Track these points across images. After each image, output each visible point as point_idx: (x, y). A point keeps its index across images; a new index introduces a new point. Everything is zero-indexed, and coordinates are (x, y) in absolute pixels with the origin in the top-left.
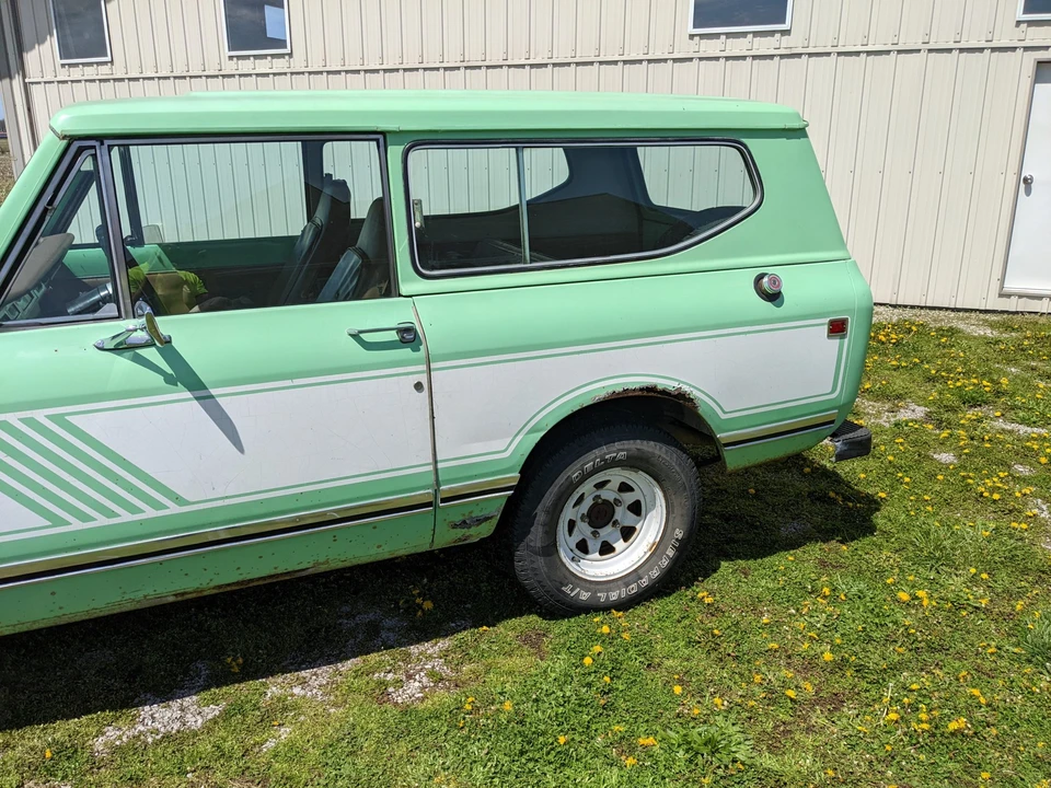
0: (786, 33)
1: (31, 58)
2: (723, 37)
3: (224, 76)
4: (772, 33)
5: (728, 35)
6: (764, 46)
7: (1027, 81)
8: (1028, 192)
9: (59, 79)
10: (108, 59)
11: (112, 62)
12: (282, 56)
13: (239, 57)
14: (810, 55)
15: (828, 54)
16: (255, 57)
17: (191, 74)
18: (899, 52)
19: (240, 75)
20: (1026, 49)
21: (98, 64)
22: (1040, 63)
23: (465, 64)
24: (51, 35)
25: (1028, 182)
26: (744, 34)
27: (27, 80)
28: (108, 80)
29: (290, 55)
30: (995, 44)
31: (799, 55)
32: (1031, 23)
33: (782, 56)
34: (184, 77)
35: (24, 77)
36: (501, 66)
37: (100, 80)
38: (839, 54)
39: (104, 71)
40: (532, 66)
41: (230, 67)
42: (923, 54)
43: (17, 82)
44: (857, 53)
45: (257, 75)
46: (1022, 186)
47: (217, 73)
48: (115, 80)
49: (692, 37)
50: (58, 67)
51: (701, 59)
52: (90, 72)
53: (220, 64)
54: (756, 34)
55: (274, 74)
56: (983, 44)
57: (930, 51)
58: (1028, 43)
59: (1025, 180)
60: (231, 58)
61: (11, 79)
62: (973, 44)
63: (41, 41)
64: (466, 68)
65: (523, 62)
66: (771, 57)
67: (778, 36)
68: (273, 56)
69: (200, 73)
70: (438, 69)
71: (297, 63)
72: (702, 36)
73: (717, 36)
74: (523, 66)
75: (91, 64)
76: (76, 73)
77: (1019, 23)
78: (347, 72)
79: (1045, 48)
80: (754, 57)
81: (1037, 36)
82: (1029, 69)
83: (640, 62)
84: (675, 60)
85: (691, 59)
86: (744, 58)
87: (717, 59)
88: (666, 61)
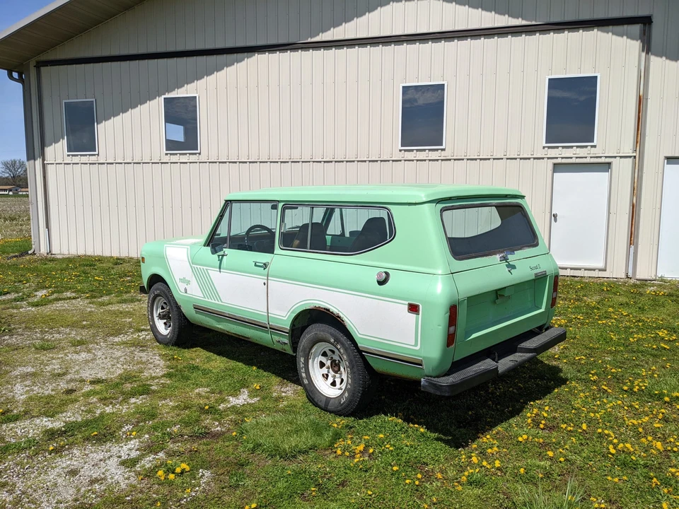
0: (443, 150)
1: (49, 151)
2: (415, 151)
3: (162, 163)
4: (437, 150)
5: (417, 150)
6: (434, 155)
7: (550, 172)
8: (556, 221)
9: (65, 162)
10: (97, 153)
11: (98, 155)
12: (195, 154)
13: (171, 154)
14: (455, 160)
15: (463, 159)
16: (180, 154)
17: (143, 161)
18: (494, 159)
19: (171, 163)
20: (548, 158)
21: (90, 155)
22: (555, 164)
24: (63, 139)
25: (555, 216)
26: (425, 150)
27: (45, 162)
28: (95, 164)
29: (200, 154)
30: (535, 156)
31: (450, 160)
32: (549, 147)
33: (442, 160)
34: (140, 163)
35: (44, 160)
37: (90, 164)
38: (468, 159)
39: (93, 159)
40: (325, 162)
41: (166, 159)
42: (504, 160)
43: (38, 162)
44: (476, 159)
45: (181, 163)
46: (553, 218)
47: (158, 161)
48: (99, 164)
49: (400, 151)
50: (66, 156)
51: (405, 160)
52: (84, 159)
53: (160, 157)
54: (430, 150)
55: (190, 163)
56: (530, 156)
57: (507, 159)
58: (548, 156)
59: (554, 215)
60: (167, 154)
61: (35, 160)
62: (526, 156)
63: (56, 141)
64: (292, 162)
65: (320, 160)
66: (437, 160)
67: (440, 151)
68: (190, 154)
69: (149, 161)
70: (277, 162)
71: (203, 158)
72: (405, 150)
73: (412, 150)
75: (86, 155)
76: (76, 160)
77: (544, 147)
78: (230, 162)
79: (557, 158)
80: (430, 160)
81: (552, 153)
82: (550, 167)
83: (377, 161)
84: (393, 161)
85: (401, 161)
86: (425, 160)
87: (413, 161)
88: (389, 161)
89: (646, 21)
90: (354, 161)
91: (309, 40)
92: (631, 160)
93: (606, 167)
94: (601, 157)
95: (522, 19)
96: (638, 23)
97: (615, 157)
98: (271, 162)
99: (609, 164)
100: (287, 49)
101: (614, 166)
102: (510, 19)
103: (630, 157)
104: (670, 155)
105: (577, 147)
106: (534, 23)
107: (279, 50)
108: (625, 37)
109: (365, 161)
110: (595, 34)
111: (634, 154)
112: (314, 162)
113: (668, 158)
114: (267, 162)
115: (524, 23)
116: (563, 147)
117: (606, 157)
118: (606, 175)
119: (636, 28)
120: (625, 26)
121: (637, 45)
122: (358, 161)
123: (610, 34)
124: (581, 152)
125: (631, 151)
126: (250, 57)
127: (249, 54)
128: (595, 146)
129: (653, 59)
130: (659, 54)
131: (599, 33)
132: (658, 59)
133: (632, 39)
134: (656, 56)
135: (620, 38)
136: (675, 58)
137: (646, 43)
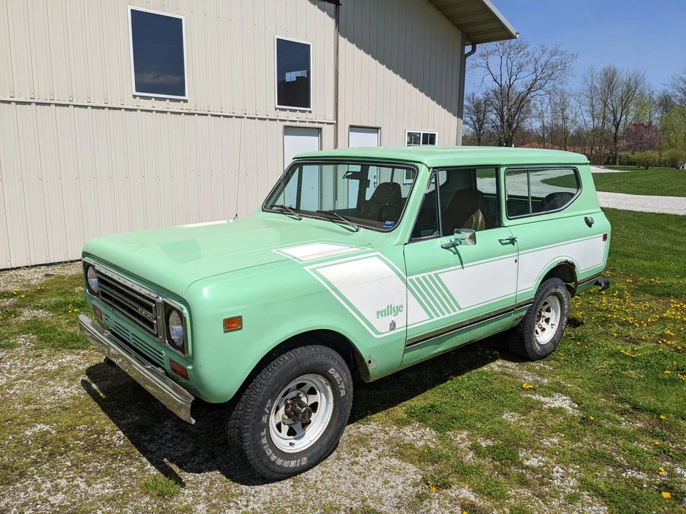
0: (185, 101)
2: (153, 99)
4: (179, 100)
5: (156, 99)
6: (176, 107)
7: (281, 134)
14: (199, 114)
15: (206, 115)
20: (280, 120)
22: (285, 127)
26: (164, 99)
30: (269, 117)
31: (194, 114)
32: (281, 109)
33: (186, 114)
38: (212, 115)
40: (17, 103)
49: (135, 97)
51: (142, 110)
54: (171, 100)
56: (266, 117)
57: (248, 118)
58: (280, 118)
62: (262, 116)
66: (180, 113)
67: (182, 102)
72: (141, 97)
73: (150, 98)
74: (9, 102)
77: (276, 109)
79: (286, 121)
80: (172, 113)
81: (283, 115)
82: (281, 129)
83: (103, 108)
84: (126, 109)
85: (136, 110)
86: (166, 112)
87: (151, 111)
88: (120, 109)
89: (336, 2)
90: (68, 105)
92: (332, 126)
93: (318, 131)
94: (315, 122)
96: (333, 3)
97: (323, 123)
99: (320, 129)
101: (323, 130)
103: (332, 124)
104: (352, 124)
105: (300, 111)
108: (326, 13)
109: (86, 107)
111: (335, 122)
113: (351, 126)
116: (291, 110)
117: (318, 123)
118: (316, 139)
119: (332, 6)
120: (326, 3)
121: (332, 22)
122: (75, 106)
123: (316, 7)
124: (302, 116)
125: (332, 119)
128: (310, 112)
129: (340, 37)
130: (344, 36)
131: (309, 3)
132: (343, 38)
133: (330, 16)
134: (342, 36)
135: (322, 12)
136: (351, 41)
137: (337, 22)
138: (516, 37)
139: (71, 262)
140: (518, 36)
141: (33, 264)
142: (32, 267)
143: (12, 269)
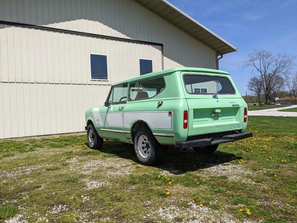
0: (108, 81)
2: (97, 81)
4: (106, 81)
23: (37, 82)
31: (110, 85)
33: (108, 85)
36: (47, 83)
40: (55, 84)
49: (91, 80)
51: (93, 85)
54: (103, 81)
64: (37, 83)
66: (106, 85)
67: (107, 82)
70: (28, 83)
72: (93, 80)
73: (96, 81)
74: (53, 84)
80: (103, 85)
83: (81, 84)
84: (88, 84)
85: (91, 84)
86: (101, 85)
87: (96, 85)
88: (86, 84)
89: (162, 45)
90: (70, 84)
91: (44, 26)
95: (130, 37)
98: (24, 83)
100: (32, 28)
102: (126, 36)
106: (133, 39)
107: (27, 27)
109: (76, 84)
110: (150, 47)
112: (49, 83)
114: (21, 83)
115: (130, 39)
119: (160, 47)
120: (157, 46)
121: (160, 52)
122: (72, 84)
123: (154, 47)
126: (9, 27)
127: (8, 26)
129: (164, 57)
130: (166, 56)
131: (151, 47)
132: (165, 57)
133: (159, 50)
134: (165, 56)
135: (156, 49)
136: (168, 58)
137: (163, 52)
138: (236, 51)
139: (69, 133)
140: (237, 50)
141: (58, 133)
142: (57, 134)
143: (51, 135)
